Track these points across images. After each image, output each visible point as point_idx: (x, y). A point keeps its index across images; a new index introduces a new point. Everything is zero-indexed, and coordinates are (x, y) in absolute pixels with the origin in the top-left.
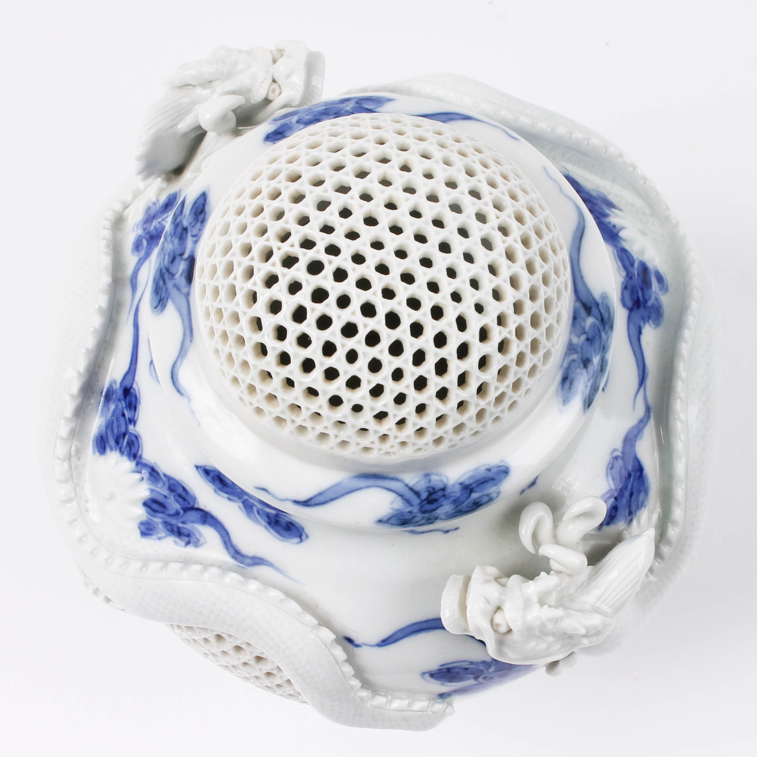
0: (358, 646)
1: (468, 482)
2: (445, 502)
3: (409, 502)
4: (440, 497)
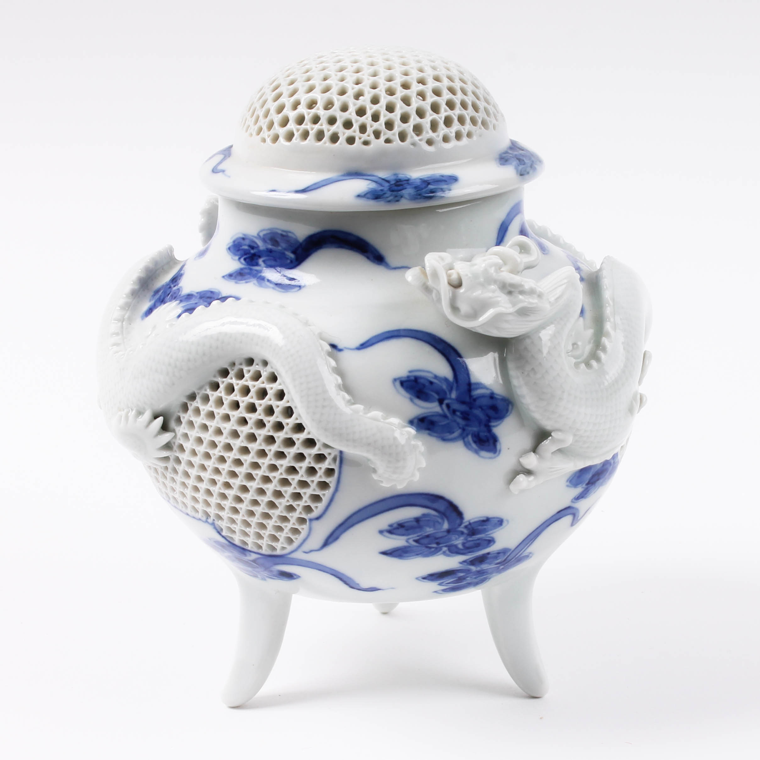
0: (340, 350)
1: (426, 179)
2: (408, 187)
3: (381, 185)
4: (405, 184)
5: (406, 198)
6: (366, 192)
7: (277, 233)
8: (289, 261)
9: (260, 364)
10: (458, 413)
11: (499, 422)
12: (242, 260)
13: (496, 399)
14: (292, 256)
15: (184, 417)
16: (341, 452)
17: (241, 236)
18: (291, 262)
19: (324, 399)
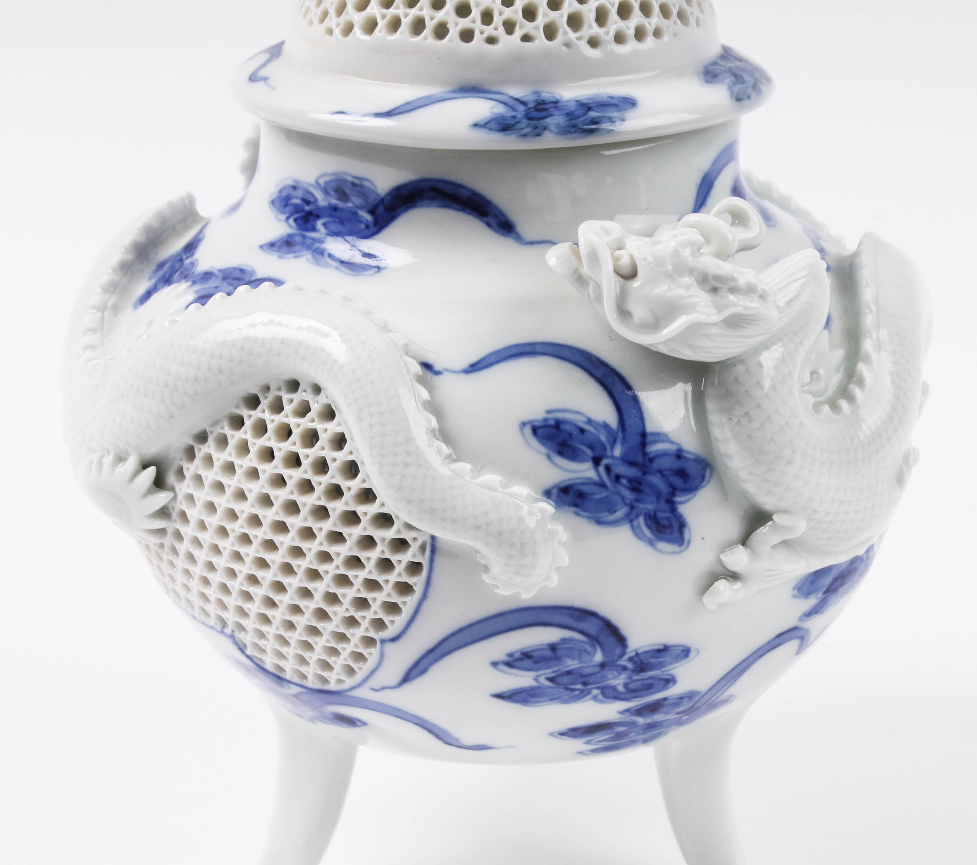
0: (438, 373)
1: (585, 101)
2: (556, 113)
3: (513, 109)
4: (551, 108)
5: (552, 131)
6: (487, 120)
7: (344, 181)
8: (363, 226)
9: (309, 390)
10: (624, 481)
11: (689, 496)
12: (291, 221)
13: (687, 459)
14: (369, 218)
15: (188, 469)
16: (433, 538)
17: (291, 182)
18: (367, 227)
19: (408, 453)
